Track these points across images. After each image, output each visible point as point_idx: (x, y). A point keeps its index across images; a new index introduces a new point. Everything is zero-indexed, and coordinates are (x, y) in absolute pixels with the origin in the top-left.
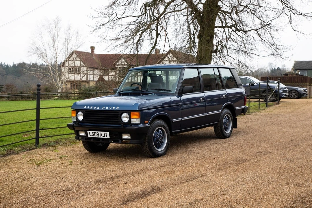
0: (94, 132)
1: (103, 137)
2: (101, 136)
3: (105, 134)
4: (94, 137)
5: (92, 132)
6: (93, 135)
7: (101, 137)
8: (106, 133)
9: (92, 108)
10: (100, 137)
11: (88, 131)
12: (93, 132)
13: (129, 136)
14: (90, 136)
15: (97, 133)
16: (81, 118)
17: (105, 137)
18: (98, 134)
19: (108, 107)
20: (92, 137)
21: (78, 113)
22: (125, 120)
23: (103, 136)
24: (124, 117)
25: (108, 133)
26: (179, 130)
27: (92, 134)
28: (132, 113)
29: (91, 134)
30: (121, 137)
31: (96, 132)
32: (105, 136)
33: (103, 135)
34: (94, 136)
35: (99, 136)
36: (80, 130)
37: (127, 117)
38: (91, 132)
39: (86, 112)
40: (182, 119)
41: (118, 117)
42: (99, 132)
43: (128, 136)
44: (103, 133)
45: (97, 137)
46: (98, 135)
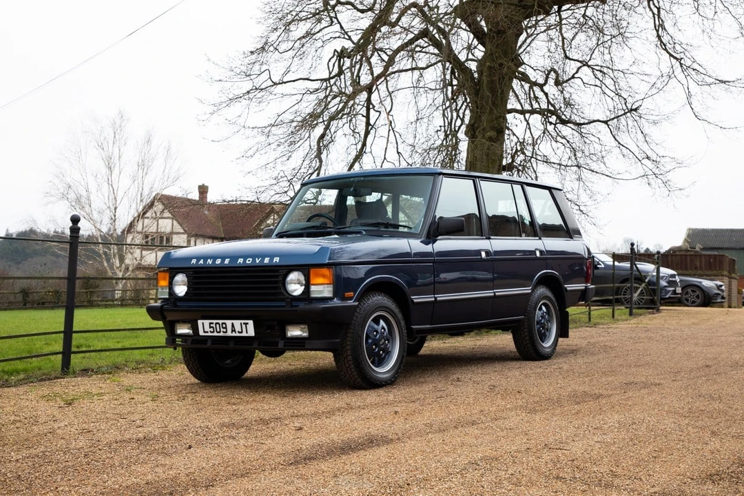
0: (215, 321)
1: (238, 334)
2: (233, 330)
3: (244, 326)
4: (215, 334)
5: (210, 323)
6: (212, 330)
7: (234, 334)
8: (246, 324)
9: (210, 263)
10: (229, 334)
11: (199, 321)
12: (213, 323)
13: (304, 332)
14: (205, 332)
15: (223, 324)
16: (181, 290)
17: (244, 334)
18: (226, 328)
19: (251, 259)
20: (210, 334)
21: (174, 276)
22: (296, 289)
23: (239, 332)
24: (292, 282)
25: (251, 322)
26: (429, 326)
27: (210, 327)
28: (312, 271)
29: (207, 329)
30: (284, 333)
31: (221, 322)
32: (242, 332)
33: (238, 328)
34: (213, 332)
35: (226, 332)
36: (178, 321)
37: (299, 283)
38: (207, 322)
39: (195, 272)
40: (436, 298)
41: (276, 282)
42: (229, 323)
43: (301, 331)
44: (237, 323)
45: (221, 334)
46: (225, 330)
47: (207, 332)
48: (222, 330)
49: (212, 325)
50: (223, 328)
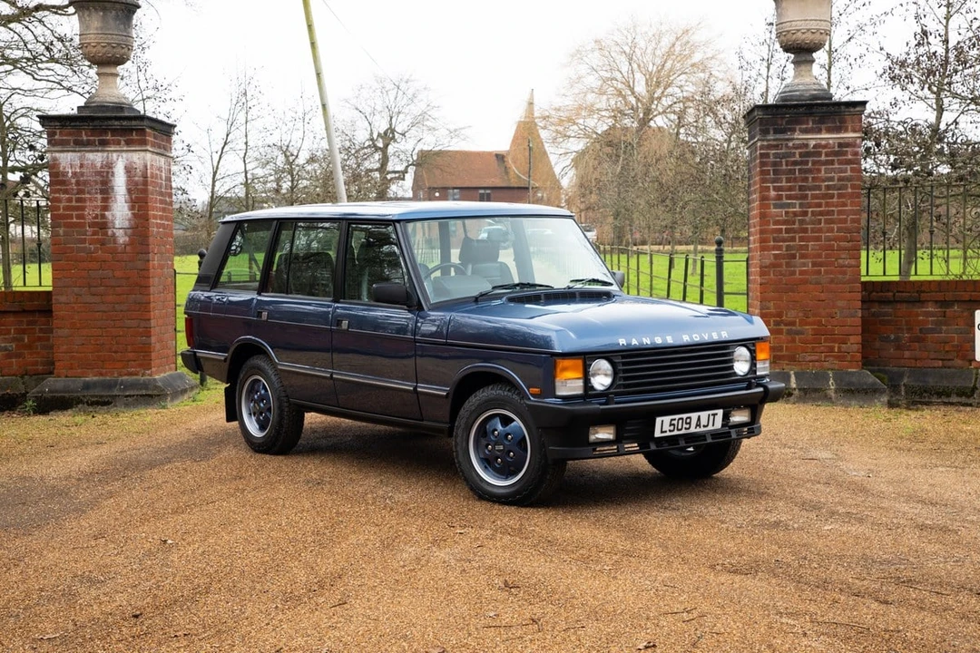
0: (677, 417)
1: (702, 429)
2: (698, 425)
3: (711, 418)
4: (676, 433)
5: (672, 420)
6: (672, 428)
7: (698, 430)
8: (714, 415)
9: (648, 343)
10: (693, 430)
12: (674, 419)
14: (662, 432)
15: (687, 418)
17: (710, 428)
18: (690, 423)
19: (698, 335)
20: (668, 434)
23: (704, 426)
25: (720, 412)
27: (671, 425)
29: (666, 427)
31: (684, 416)
32: (707, 426)
33: (704, 422)
34: (673, 430)
35: (689, 429)
38: (667, 419)
42: (694, 416)
44: (704, 415)
45: (682, 432)
46: (688, 426)
47: (666, 432)
48: (685, 426)
49: (673, 422)
50: (686, 423)
